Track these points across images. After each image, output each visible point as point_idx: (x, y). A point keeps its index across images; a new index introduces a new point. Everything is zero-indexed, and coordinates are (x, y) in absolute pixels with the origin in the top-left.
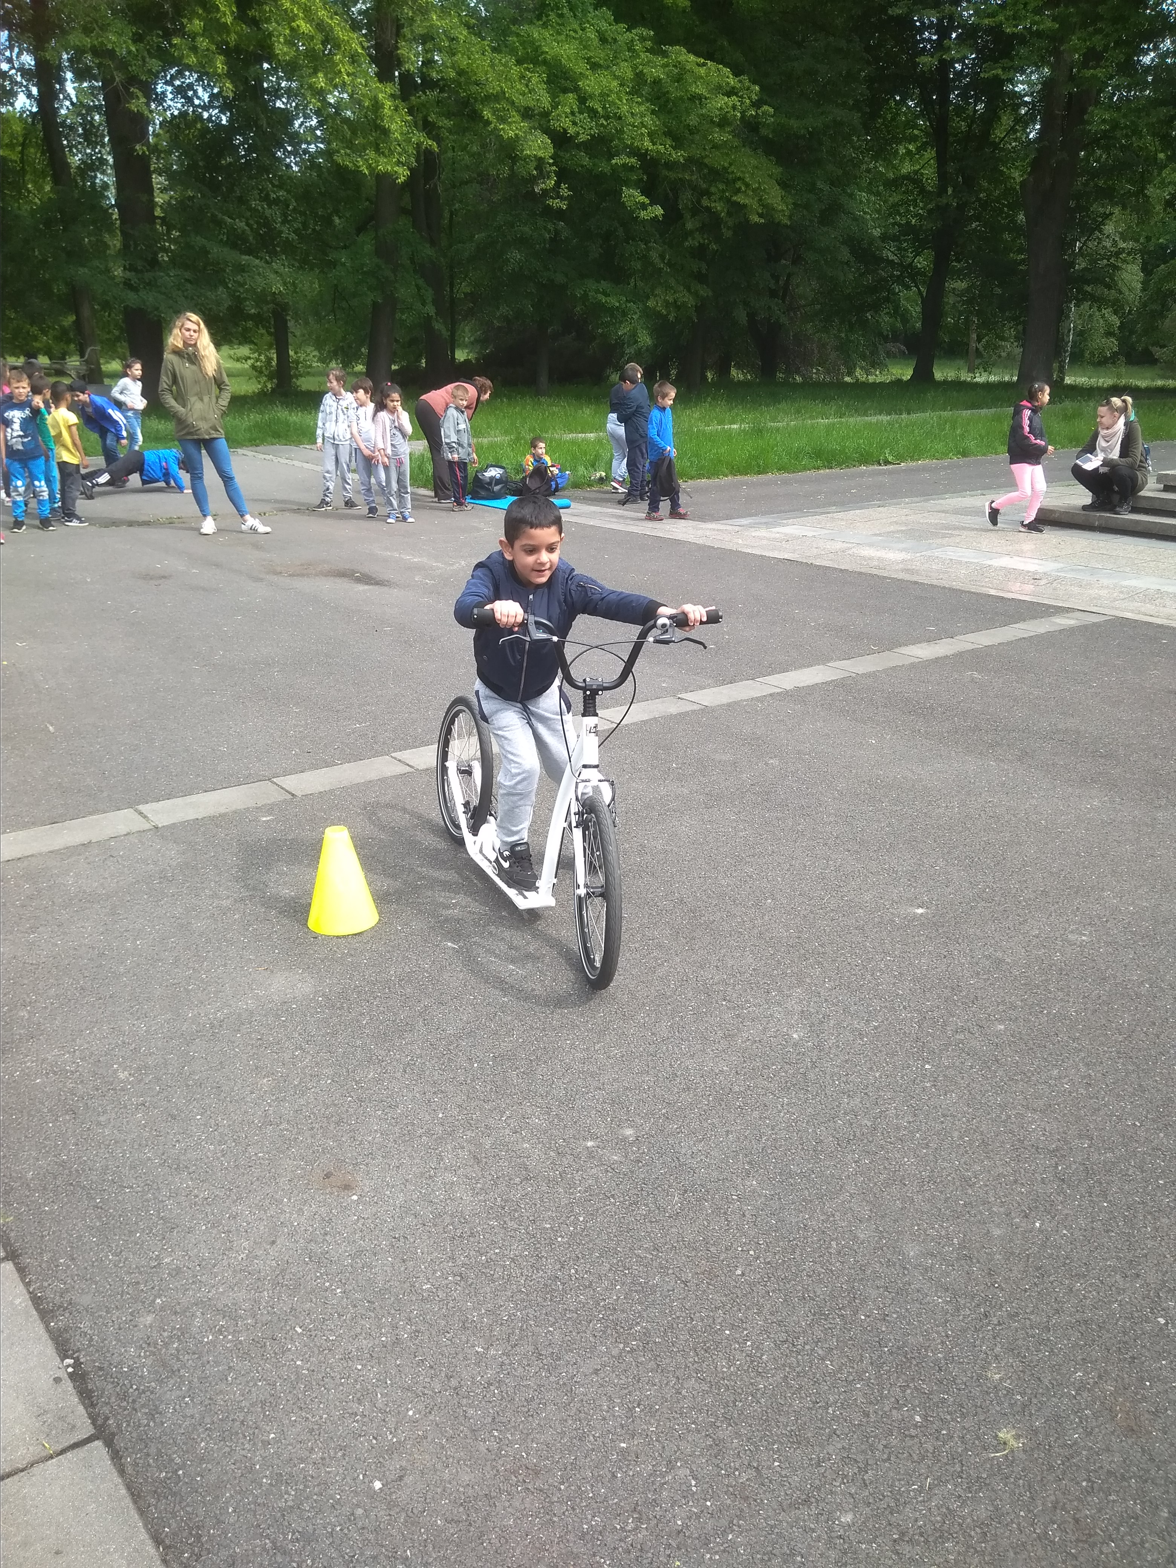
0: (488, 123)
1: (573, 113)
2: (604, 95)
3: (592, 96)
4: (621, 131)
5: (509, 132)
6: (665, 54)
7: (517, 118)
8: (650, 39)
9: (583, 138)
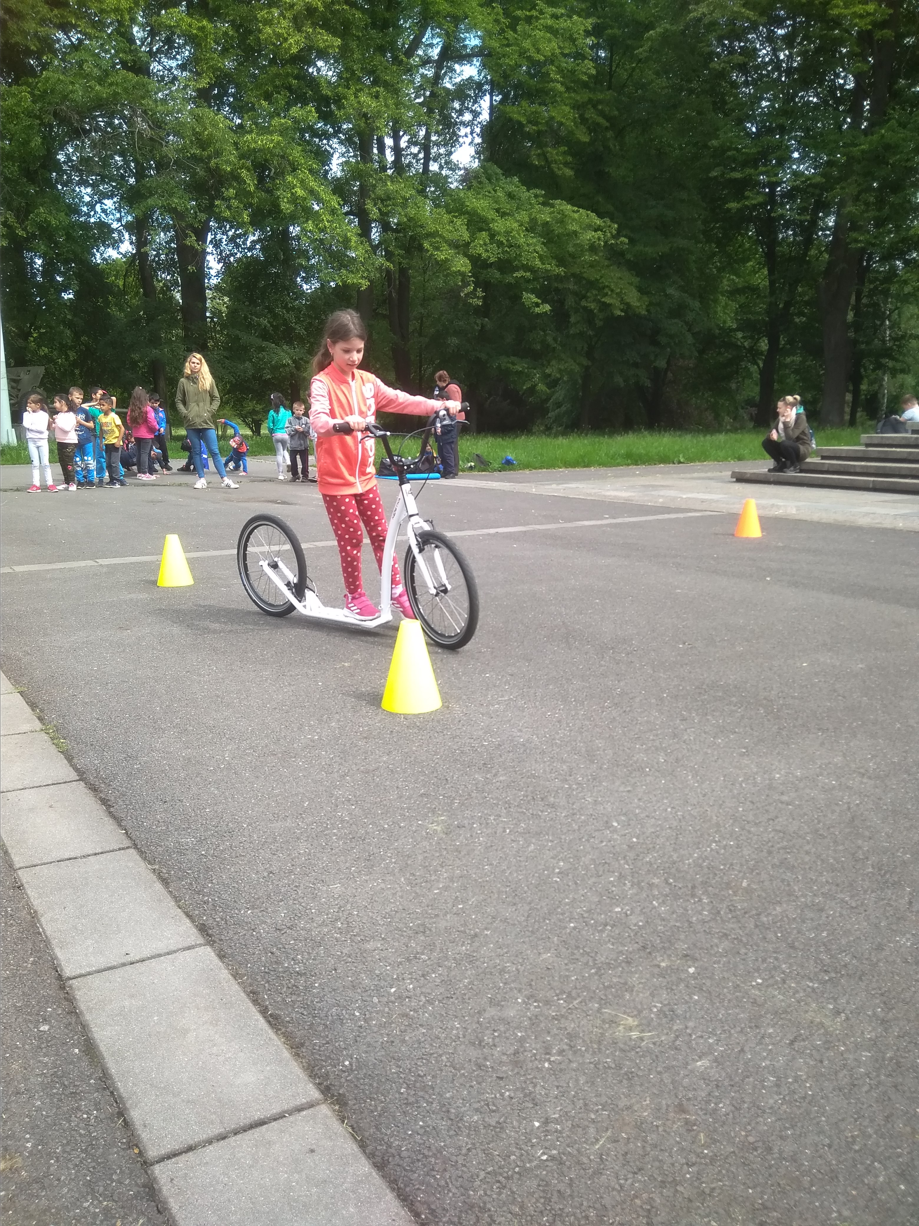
0: (428, 251)
1: (485, 244)
2: (508, 233)
3: (499, 233)
4: (520, 256)
5: (441, 256)
6: (552, 206)
7: (447, 247)
8: (542, 196)
9: (492, 260)
